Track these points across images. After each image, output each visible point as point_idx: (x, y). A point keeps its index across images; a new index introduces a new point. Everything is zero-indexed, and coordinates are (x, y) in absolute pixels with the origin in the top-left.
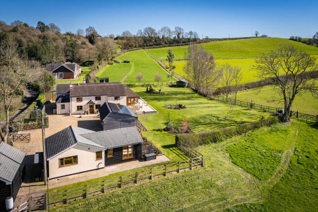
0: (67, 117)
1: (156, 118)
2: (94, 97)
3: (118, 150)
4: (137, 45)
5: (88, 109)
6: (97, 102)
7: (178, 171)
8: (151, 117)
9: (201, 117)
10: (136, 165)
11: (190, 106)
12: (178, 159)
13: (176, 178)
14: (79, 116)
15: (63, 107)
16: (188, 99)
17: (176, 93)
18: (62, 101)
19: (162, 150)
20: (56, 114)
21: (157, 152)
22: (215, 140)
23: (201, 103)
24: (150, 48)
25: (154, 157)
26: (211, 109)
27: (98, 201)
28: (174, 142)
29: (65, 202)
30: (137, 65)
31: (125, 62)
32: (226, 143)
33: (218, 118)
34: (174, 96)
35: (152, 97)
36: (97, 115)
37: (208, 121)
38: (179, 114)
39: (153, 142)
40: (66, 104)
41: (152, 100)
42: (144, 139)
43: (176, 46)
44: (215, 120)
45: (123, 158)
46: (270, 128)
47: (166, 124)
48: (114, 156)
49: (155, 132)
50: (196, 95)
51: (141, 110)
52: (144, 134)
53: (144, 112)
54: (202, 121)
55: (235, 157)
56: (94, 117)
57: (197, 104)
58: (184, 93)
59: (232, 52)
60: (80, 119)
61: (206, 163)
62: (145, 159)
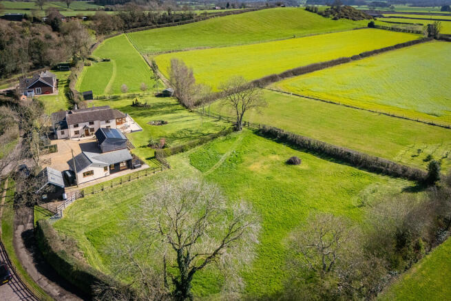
0: (68, 141)
1: (142, 136)
2: (88, 123)
3: (117, 165)
4: (116, 28)
5: (84, 133)
6: (90, 127)
7: (154, 173)
8: (137, 135)
9: (178, 132)
10: (129, 171)
11: (171, 121)
12: (155, 166)
13: (153, 176)
14: (77, 139)
15: (63, 133)
16: (172, 112)
17: (162, 106)
18: (62, 129)
19: (145, 161)
20: (57, 139)
21: (142, 163)
22: (182, 150)
23: (182, 117)
24: (134, 31)
25: (140, 166)
26: (188, 123)
27: (110, 191)
28: (153, 155)
29: (93, 193)
30: (119, 63)
31: (104, 61)
32: (191, 151)
33: (191, 131)
34: (159, 109)
35: (139, 112)
36: (91, 137)
37: (183, 135)
38: (161, 131)
39: (140, 156)
40: (65, 131)
41: (139, 116)
42: (132, 155)
43: (166, 26)
44: (188, 134)
45: (121, 169)
46: (225, 138)
47: (150, 141)
48: (115, 168)
49: (141, 149)
50: (180, 106)
51: (129, 129)
52: (133, 151)
53: (132, 131)
54: (178, 136)
55: (193, 161)
56: (90, 139)
57: (179, 118)
58: (169, 105)
59: (234, 33)
60: (80, 142)
61: (172, 166)
62: (135, 168)
